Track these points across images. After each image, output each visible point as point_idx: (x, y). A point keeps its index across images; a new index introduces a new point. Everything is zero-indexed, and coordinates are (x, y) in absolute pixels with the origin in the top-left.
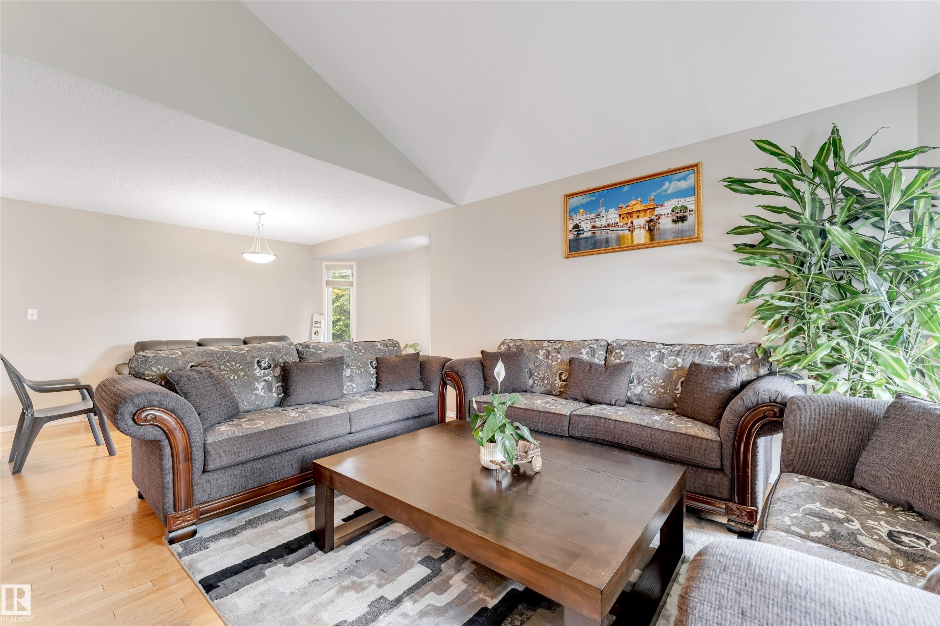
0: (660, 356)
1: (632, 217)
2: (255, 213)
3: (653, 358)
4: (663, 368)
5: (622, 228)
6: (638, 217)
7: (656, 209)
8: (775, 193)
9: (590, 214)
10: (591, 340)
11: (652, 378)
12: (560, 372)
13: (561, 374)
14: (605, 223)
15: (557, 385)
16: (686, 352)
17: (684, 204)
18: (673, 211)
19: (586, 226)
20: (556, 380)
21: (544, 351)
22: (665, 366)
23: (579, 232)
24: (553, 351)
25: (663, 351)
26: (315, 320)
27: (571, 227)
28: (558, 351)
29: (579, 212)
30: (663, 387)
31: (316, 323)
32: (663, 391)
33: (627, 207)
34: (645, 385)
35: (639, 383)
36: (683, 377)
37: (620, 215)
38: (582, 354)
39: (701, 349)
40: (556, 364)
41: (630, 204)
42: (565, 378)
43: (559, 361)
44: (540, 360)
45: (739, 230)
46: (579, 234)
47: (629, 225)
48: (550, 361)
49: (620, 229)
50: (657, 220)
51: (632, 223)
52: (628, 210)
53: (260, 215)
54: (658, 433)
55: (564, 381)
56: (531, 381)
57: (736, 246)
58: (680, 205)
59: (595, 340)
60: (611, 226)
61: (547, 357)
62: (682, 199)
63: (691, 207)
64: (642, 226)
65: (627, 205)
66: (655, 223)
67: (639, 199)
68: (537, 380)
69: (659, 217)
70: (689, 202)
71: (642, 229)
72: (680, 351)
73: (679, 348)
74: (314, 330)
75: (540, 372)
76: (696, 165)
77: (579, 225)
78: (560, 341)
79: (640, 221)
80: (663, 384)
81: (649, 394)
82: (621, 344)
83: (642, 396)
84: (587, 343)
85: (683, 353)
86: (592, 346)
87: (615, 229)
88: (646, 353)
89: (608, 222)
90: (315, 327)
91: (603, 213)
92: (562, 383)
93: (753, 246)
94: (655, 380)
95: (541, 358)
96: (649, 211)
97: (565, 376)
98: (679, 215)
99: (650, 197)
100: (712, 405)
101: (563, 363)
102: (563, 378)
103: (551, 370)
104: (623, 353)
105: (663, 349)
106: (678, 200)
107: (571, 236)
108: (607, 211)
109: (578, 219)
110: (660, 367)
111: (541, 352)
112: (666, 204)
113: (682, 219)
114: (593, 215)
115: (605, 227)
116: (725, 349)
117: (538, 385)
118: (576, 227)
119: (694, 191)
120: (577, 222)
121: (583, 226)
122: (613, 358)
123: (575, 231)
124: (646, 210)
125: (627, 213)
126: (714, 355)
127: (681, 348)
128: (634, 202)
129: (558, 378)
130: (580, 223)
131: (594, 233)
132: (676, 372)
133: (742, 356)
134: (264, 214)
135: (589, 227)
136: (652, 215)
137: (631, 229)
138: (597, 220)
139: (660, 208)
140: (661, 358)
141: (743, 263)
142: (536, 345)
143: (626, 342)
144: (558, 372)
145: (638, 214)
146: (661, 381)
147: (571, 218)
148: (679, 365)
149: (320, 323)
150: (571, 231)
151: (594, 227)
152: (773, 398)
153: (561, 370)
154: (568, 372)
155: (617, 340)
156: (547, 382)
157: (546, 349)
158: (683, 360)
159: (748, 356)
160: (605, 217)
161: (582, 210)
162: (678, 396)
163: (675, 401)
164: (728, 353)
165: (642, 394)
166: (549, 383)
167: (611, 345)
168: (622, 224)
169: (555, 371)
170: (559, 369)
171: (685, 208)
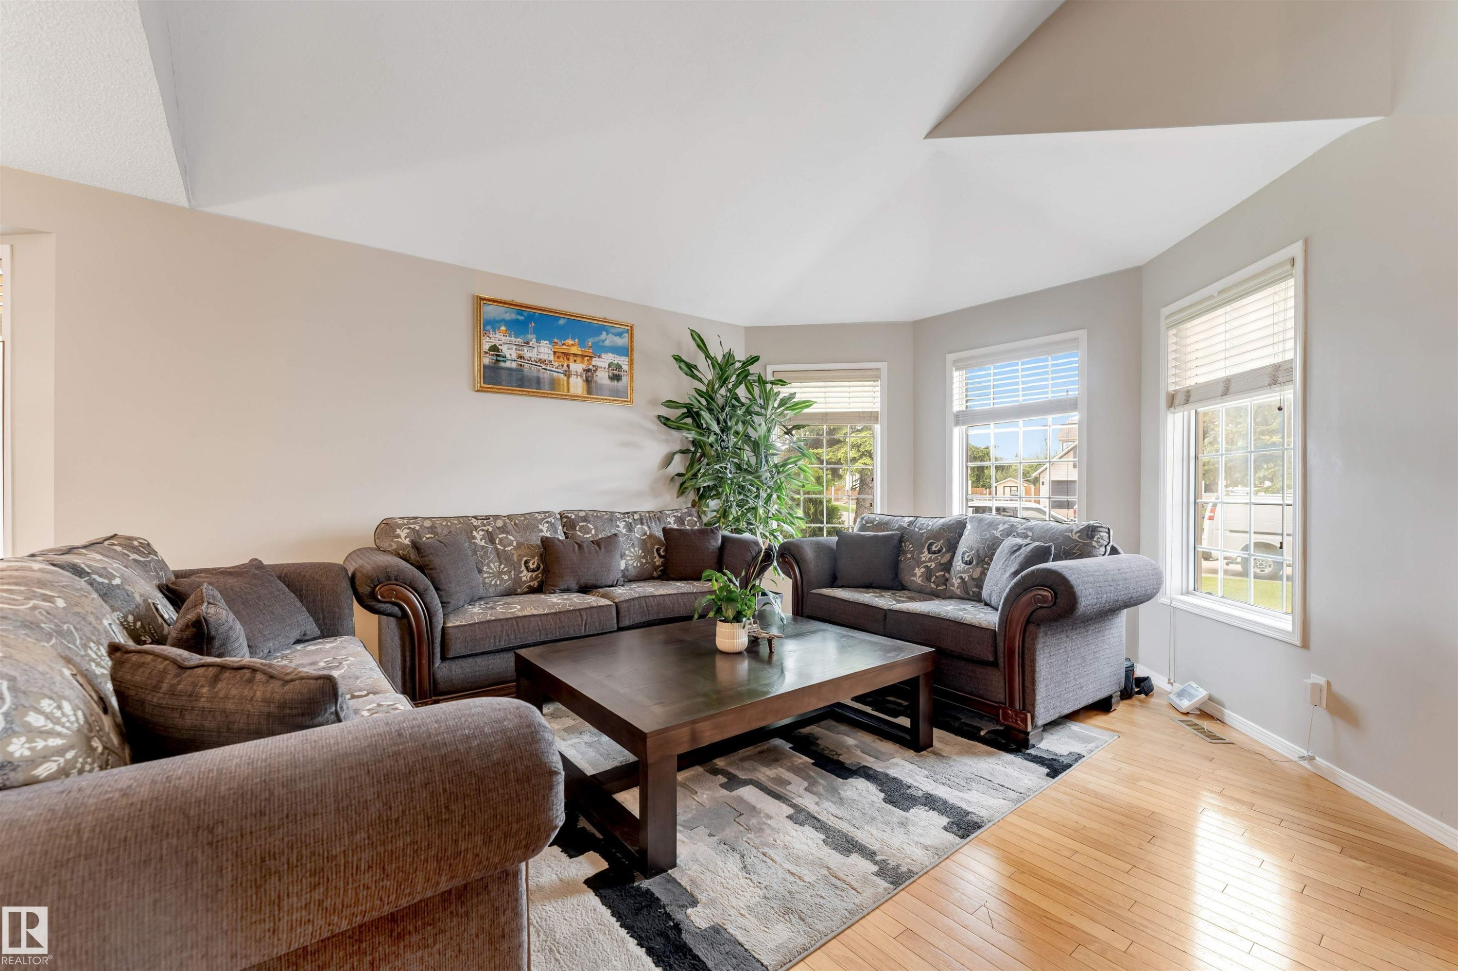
0: (627, 525)
1: (568, 359)
4: (636, 538)
5: (556, 370)
6: (575, 361)
7: (594, 359)
9: (516, 337)
10: (540, 513)
11: (632, 550)
12: (525, 559)
13: (526, 562)
14: (536, 356)
15: (524, 579)
17: (620, 362)
18: (609, 366)
19: (509, 352)
20: (522, 572)
21: (481, 533)
22: (637, 535)
23: (498, 358)
24: (496, 532)
25: (627, 520)
27: (486, 347)
28: (503, 530)
29: (499, 329)
30: (644, 557)
32: (644, 561)
33: (563, 344)
34: (628, 558)
35: (622, 558)
37: (555, 353)
38: (543, 531)
39: (657, 516)
41: (566, 342)
42: (535, 566)
43: (515, 544)
44: (483, 547)
45: (671, 404)
46: (500, 361)
47: (565, 367)
48: (499, 547)
49: (554, 369)
50: (595, 371)
51: (568, 366)
52: (564, 349)
55: (533, 571)
56: (481, 581)
57: (659, 417)
58: (615, 362)
59: (544, 512)
60: (543, 362)
61: (492, 541)
62: (617, 356)
63: (625, 367)
64: (579, 373)
65: (563, 342)
66: (593, 375)
67: (576, 340)
68: (488, 577)
69: (596, 369)
70: (623, 361)
71: (579, 377)
72: (641, 519)
73: (638, 516)
75: (492, 565)
76: (631, 326)
77: (500, 347)
78: (496, 517)
79: (577, 367)
80: (642, 554)
81: (633, 567)
82: (579, 515)
83: (628, 570)
84: (538, 516)
85: (646, 521)
86: (549, 520)
87: (548, 368)
89: (539, 357)
91: (533, 342)
92: (530, 574)
94: (635, 551)
95: (483, 543)
96: (586, 358)
97: (533, 564)
98: (616, 372)
99: (588, 343)
102: (532, 567)
103: (507, 559)
104: (590, 526)
105: (625, 517)
106: (614, 356)
107: (486, 361)
108: (538, 341)
109: (497, 338)
110: (633, 537)
111: (478, 535)
112: (603, 355)
113: (617, 378)
114: (519, 340)
115: (536, 362)
117: (490, 585)
118: (494, 348)
119: (627, 351)
120: (497, 343)
121: (505, 350)
122: (579, 533)
123: (493, 355)
124: (583, 356)
125: (563, 353)
126: (672, 520)
127: (641, 516)
128: (570, 342)
129: (523, 568)
130: (501, 345)
131: (521, 365)
132: (648, 541)
135: (514, 356)
136: (590, 364)
137: (568, 374)
138: (525, 349)
139: (597, 359)
140: (629, 527)
142: (466, 524)
143: (584, 513)
144: (521, 560)
145: (575, 358)
146: (640, 551)
147: (486, 333)
148: (648, 533)
150: (486, 353)
151: (521, 357)
153: (524, 556)
154: (536, 558)
155: (572, 512)
156: (506, 577)
157: (483, 530)
158: (649, 528)
159: (695, 519)
160: (536, 349)
161: (503, 328)
162: (657, 563)
163: (655, 568)
164: (680, 517)
165: (626, 569)
166: (510, 578)
167: (567, 517)
168: (556, 364)
169: (515, 559)
170: (520, 557)
171: (619, 367)
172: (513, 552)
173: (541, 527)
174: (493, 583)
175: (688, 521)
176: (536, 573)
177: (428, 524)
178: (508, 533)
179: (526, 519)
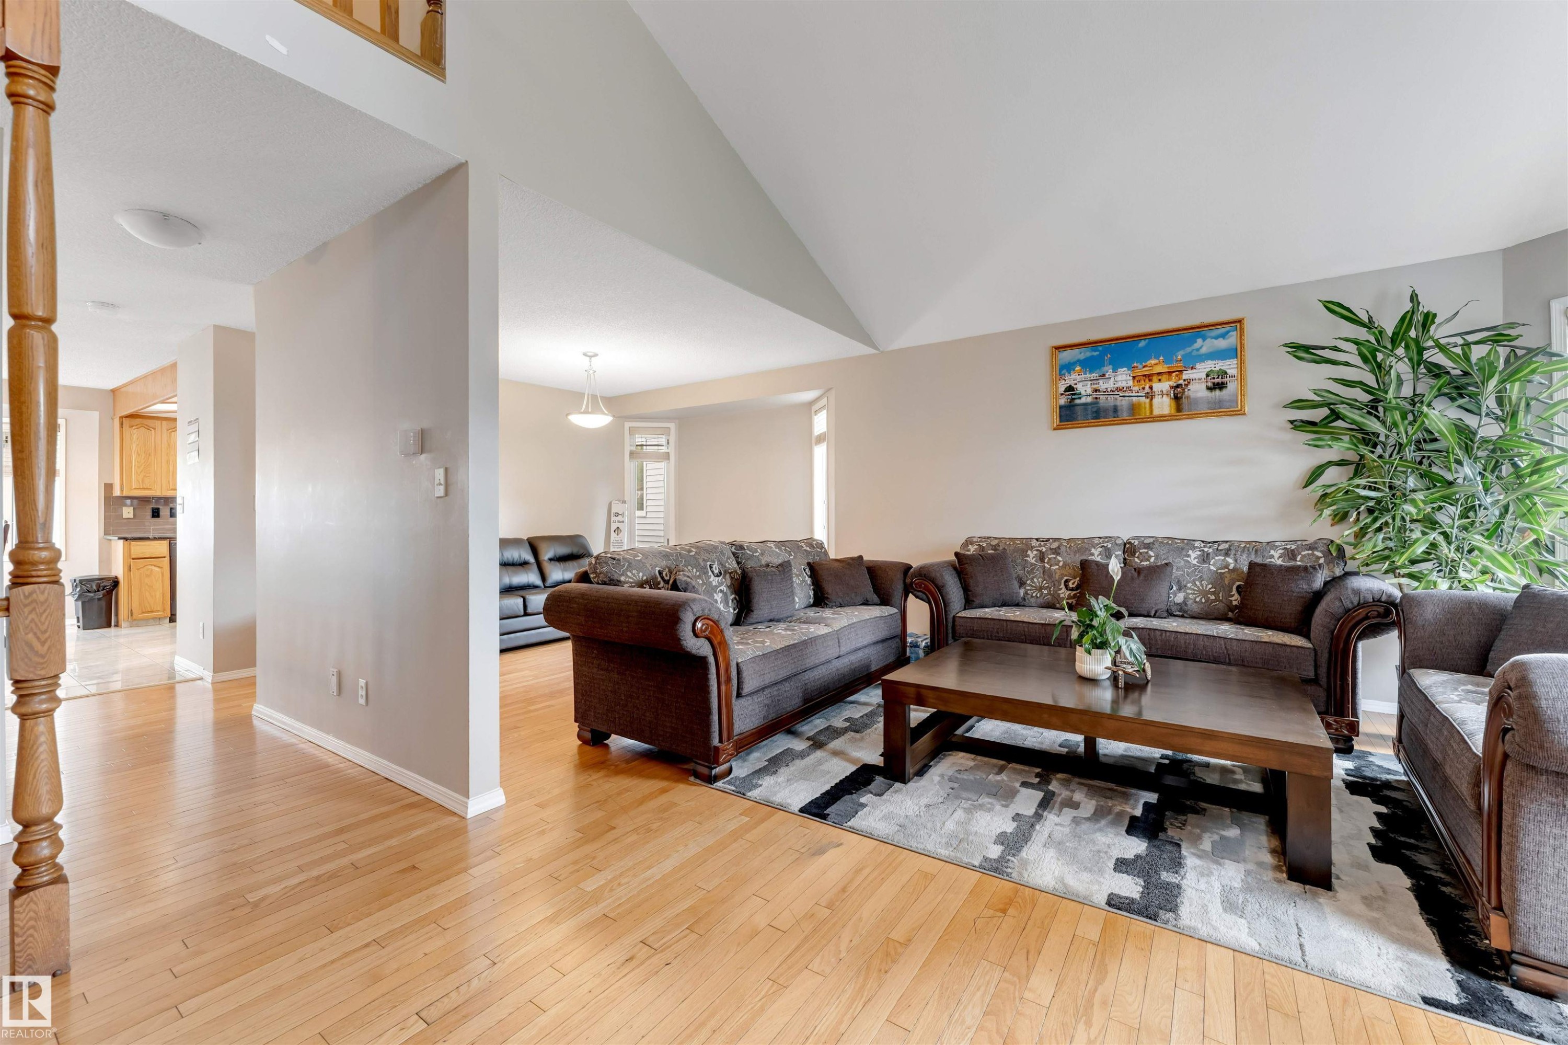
0: (1203, 555)
1: (1150, 380)
2: (585, 355)
3: (1195, 558)
4: (1211, 570)
5: (1137, 394)
6: (1160, 380)
7: (1184, 372)
8: (1347, 364)
9: (1091, 373)
10: (1100, 538)
11: (1198, 583)
12: (1066, 578)
13: (1066, 581)
14: (1112, 386)
15: (1062, 596)
16: (1237, 551)
17: (1223, 368)
18: (1207, 375)
19: (1085, 389)
20: (1061, 589)
21: (1035, 552)
22: (1212, 567)
23: (1074, 397)
24: (1049, 552)
25: (1206, 549)
26: (614, 511)
27: (1061, 389)
28: (1056, 551)
29: (1074, 370)
30: (1213, 593)
31: (617, 515)
32: (1213, 597)
33: (1144, 367)
34: (1189, 591)
35: (1180, 589)
36: (1238, 580)
37: (1134, 377)
38: (1093, 554)
39: (1255, 547)
40: (1058, 569)
41: (1148, 362)
42: (1074, 586)
43: (1061, 564)
44: (1032, 564)
45: (1299, 404)
46: (1075, 399)
47: (1147, 390)
48: (1046, 565)
49: (1134, 394)
50: (1186, 385)
51: (1151, 388)
52: (1146, 371)
53: (591, 357)
54: (1235, 643)
55: (1072, 590)
56: (1022, 592)
57: (1292, 422)
58: (1217, 369)
59: (1106, 538)
60: (1121, 390)
61: (1042, 560)
62: (1220, 361)
63: (1232, 372)
64: (1165, 392)
65: (1144, 364)
66: (1184, 390)
67: (1161, 358)
68: (1031, 590)
69: (1189, 383)
70: (1230, 366)
71: (1165, 396)
72: (1229, 550)
73: (1225, 546)
74: (614, 527)
75: (1035, 580)
76: (1240, 321)
77: (1075, 386)
78: (1055, 540)
79: (1162, 386)
80: (1213, 590)
81: (1196, 602)
82: (1145, 542)
83: (1186, 605)
84: (1096, 541)
85: (1233, 552)
86: (1105, 545)
87: (1127, 394)
88: (1184, 553)
89: (1116, 386)
90: (614, 522)
91: (1110, 373)
92: (1069, 592)
93: (1313, 424)
94: (1202, 585)
95: (1033, 561)
96: (1175, 374)
97: (1073, 584)
98: (1216, 381)
99: (1176, 357)
100: (1291, 610)
101: (1068, 568)
102: (1071, 585)
103: (1050, 576)
104: (1151, 553)
105: (1205, 547)
106: (1214, 362)
107: (1062, 401)
108: (1115, 371)
109: (1072, 379)
110: (1206, 569)
111: (1032, 556)
112: (1198, 366)
113: (1221, 386)
114: (1095, 375)
115: (1113, 391)
116: (1288, 547)
117: (1032, 597)
118: (1070, 389)
119: (1236, 353)
120: (1072, 383)
121: (1080, 388)
122: (1137, 560)
123: (1068, 395)
124: (1170, 373)
125: (1144, 376)
126: (1276, 554)
127: (1230, 546)
128: (1153, 362)
129: (1062, 586)
130: (1076, 384)
131: (1096, 398)
132: (1228, 575)
133: (1313, 554)
134: (596, 355)
135: (1089, 391)
136: (1180, 379)
137: (1150, 396)
138: (1101, 382)
139: (1190, 371)
140: (1205, 558)
141: (1309, 445)
142: (1024, 545)
143: (1151, 540)
144: (1062, 578)
145: (1160, 377)
146: (1210, 586)
147: (1061, 376)
148: (1231, 567)
149: (623, 515)
150: (1062, 394)
151: (1096, 391)
152: (1377, 597)
153: (1066, 576)
154: (1078, 579)
155: (1138, 538)
156: (1046, 592)
157: (1037, 550)
158: (1236, 561)
159: (1319, 554)
160: (1112, 379)
161: (1078, 368)
162: (1235, 603)
163: (1231, 608)
164: (1293, 550)
165: (1185, 603)
166: (1049, 594)
167: (1130, 543)
168: (1136, 388)
169: (1057, 577)
170: (1063, 575)
171: (1224, 373)
172: (1057, 571)
173: (1093, 550)
174: (1034, 595)
175: (1304, 556)
176: (1074, 592)
177: (994, 542)
178: (1058, 554)
179: (1083, 542)
